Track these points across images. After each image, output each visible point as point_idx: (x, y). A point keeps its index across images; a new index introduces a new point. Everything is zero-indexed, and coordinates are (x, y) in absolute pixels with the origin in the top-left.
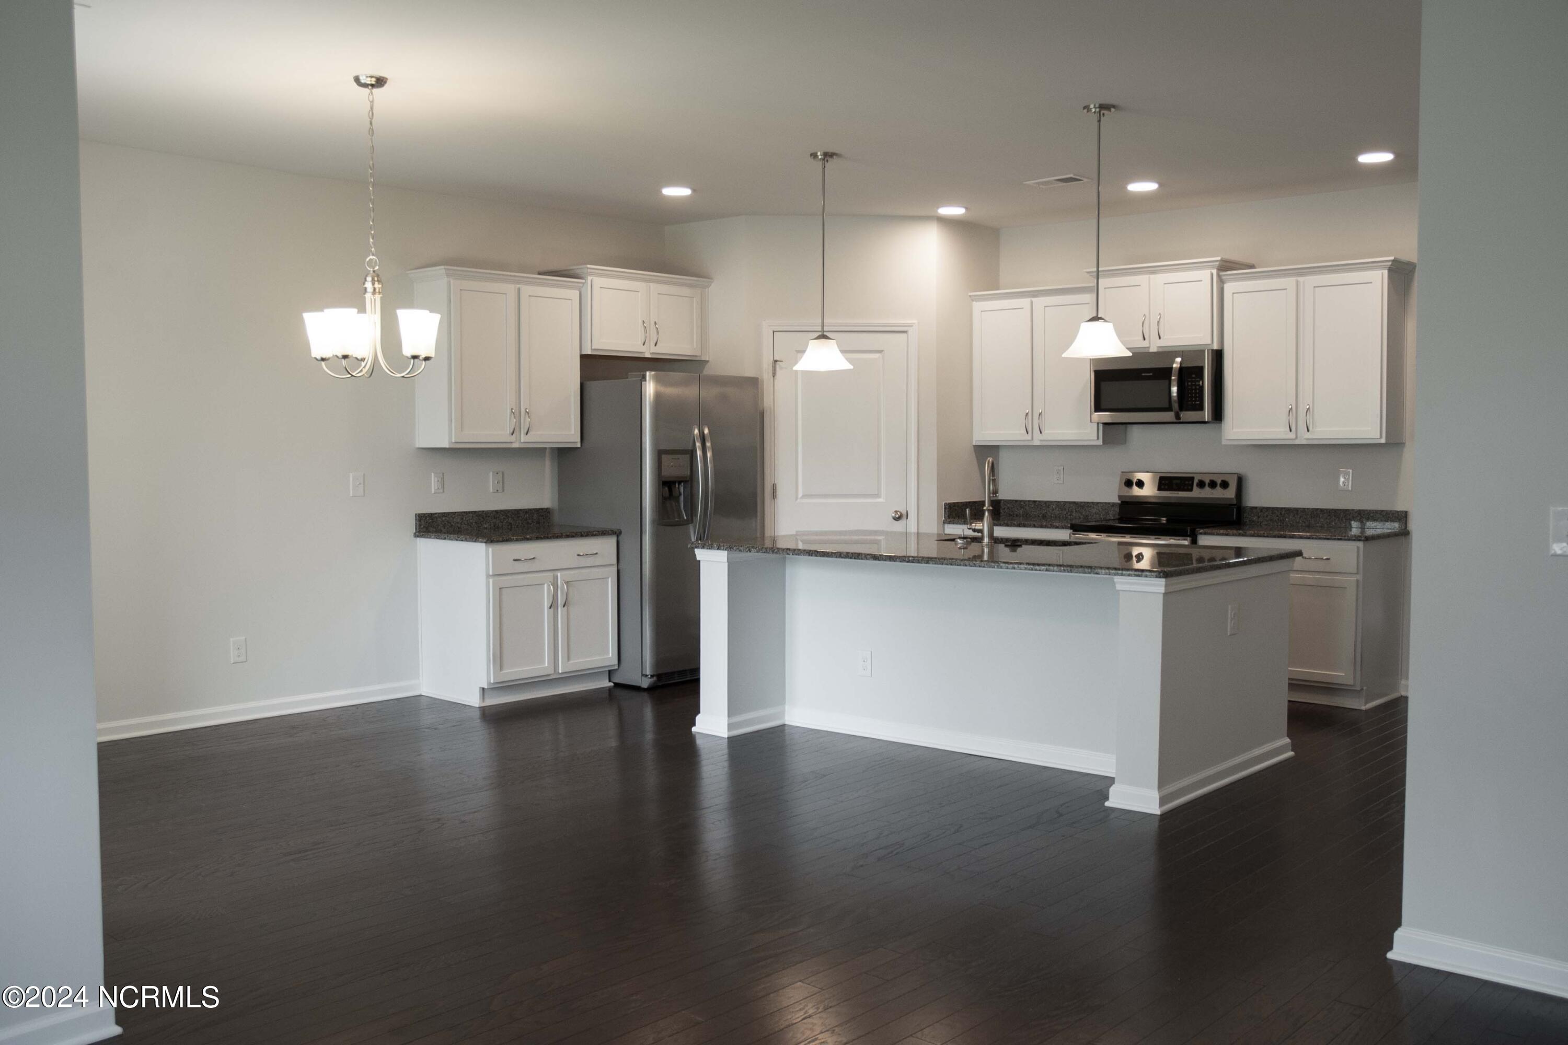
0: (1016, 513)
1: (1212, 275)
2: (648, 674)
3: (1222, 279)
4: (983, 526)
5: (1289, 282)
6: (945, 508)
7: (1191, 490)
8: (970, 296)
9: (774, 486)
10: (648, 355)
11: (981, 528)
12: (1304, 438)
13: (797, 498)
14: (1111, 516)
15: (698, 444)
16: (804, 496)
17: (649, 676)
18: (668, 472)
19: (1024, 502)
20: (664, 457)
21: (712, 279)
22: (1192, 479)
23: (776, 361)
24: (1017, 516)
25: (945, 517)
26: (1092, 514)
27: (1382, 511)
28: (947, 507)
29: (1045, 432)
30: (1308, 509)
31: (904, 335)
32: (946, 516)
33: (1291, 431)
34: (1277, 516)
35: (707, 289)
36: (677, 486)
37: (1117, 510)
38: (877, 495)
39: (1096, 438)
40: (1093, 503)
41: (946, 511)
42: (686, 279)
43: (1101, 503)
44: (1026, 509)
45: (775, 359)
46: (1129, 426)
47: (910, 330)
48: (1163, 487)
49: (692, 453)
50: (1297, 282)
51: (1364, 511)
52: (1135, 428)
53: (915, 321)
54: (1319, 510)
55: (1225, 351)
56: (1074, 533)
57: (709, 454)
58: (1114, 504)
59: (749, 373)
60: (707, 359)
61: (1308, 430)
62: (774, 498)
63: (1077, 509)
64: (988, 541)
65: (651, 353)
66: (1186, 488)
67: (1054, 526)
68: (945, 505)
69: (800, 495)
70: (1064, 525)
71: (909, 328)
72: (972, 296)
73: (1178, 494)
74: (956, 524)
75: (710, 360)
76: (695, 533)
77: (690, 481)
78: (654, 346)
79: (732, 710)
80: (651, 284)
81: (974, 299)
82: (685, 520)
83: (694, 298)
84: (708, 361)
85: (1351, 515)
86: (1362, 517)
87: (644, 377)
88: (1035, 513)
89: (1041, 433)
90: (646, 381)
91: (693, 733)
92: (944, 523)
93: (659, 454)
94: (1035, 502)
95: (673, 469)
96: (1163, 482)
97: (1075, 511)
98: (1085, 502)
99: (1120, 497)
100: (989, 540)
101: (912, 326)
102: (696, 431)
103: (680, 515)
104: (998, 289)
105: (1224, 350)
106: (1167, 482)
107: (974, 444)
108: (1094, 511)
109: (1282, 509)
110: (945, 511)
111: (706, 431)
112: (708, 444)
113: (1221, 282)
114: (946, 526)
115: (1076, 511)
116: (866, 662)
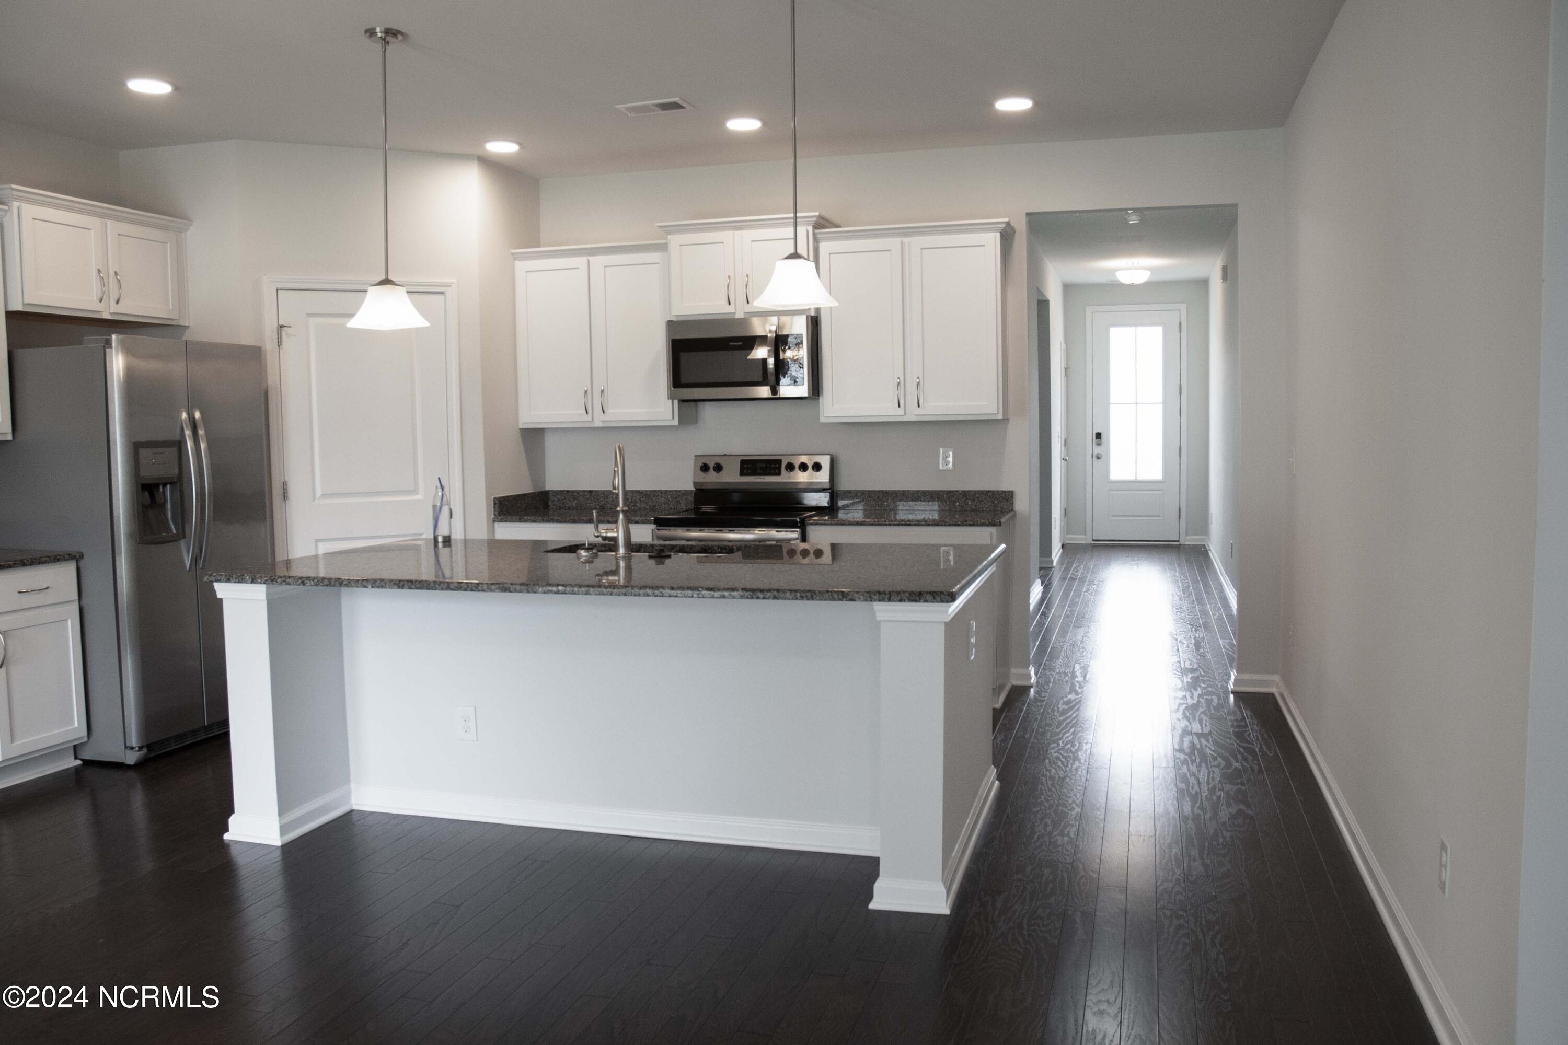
0: (568, 505)
1: (808, 232)
2: (134, 746)
3: (817, 238)
4: (617, 529)
5: (893, 243)
6: (495, 504)
7: (779, 474)
8: (512, 254)
9: (285, 484)
10: (106, 316)
12: (913, 414)
13: (314, 498)
14: (683, 505)
15: (188, 433)
16: (324, 496)
17: (137, 749)
18: (150, 472)
19: (578, 492)
20: (143, 452)
21: (188, 220)
22: (779, 462)
23: (282, 327)
24: (569, 508)
25: (495, 515)
26: (660, 504)
27: (988, 491)
28: (497, 502)
29: (609, 411)
30: (908, 491)
31: (441, 297)
32: (497, 513)
33: (899, 406)
34: (875, 500)
35: (183, 234)
36: (161, 490)
37: (691, 498)
38: (415, 491)
39: (671, 418)
40: (661, 492)
41: (497, 507)
42: (151, 217)
43: (670, 491)
44: (579, 501)
45: (280, 324)
46: (700, 404)
47: (449, 292)
48: (745, 471)
49: (180, 445)
50: (902, 243)
51: (969, 491)
52: (708, 405)
53: (454, 281)
54: (920, 492)
55: (822, 316)
56: (658, 528)
57: (203, 446)
58: (686, 493)
59: (246, 339)
60: (187, 325)
61: (919, 406)
62: (285, 500)
63: (642, 499)
64: (624, 552)
65: (111, 314)
66: (772, 472)
67: (633, 521)
68: (494, 501)
69: (319, 493)
70: (646, 520)
71: (446, 288)
72: (515, 253)
73: (764, 478)
74: (509, 521)
75: (191, 325)
76: (188, 552)
77: (179, 482)
78: (115, 304)
79: (285, 804)
80: (109, 222)
81: (516, 257)
82: (175, 534)
83: (167, 243)
84: (188, 327)
85: (955, 497)
86: (967, 499)
87: (108, 343)
88: (591, 505)
89: (604, 412)
90: (111, 348)
91: (226, 842)
92: (494, 521)
93: (136, 448)
94: (590, 492)
95: (155, 467)
96: (746, 466)
97: (639, 501)
98: (650, 491)
99: (695, 484)
101: (450, 286)
102: (184, 415)
103: (168, 529)
104: (539, 246)
105: (820, 316)
106: (749, 466)
107: (521, 427)
108: (662, 500)
109: (880, 491)
110: (494, 507)
111: (197, 415)
112: (201, 432)
113: (816, 241)
114: (496, 524)
115: (641, 501)
116: (468, 721)
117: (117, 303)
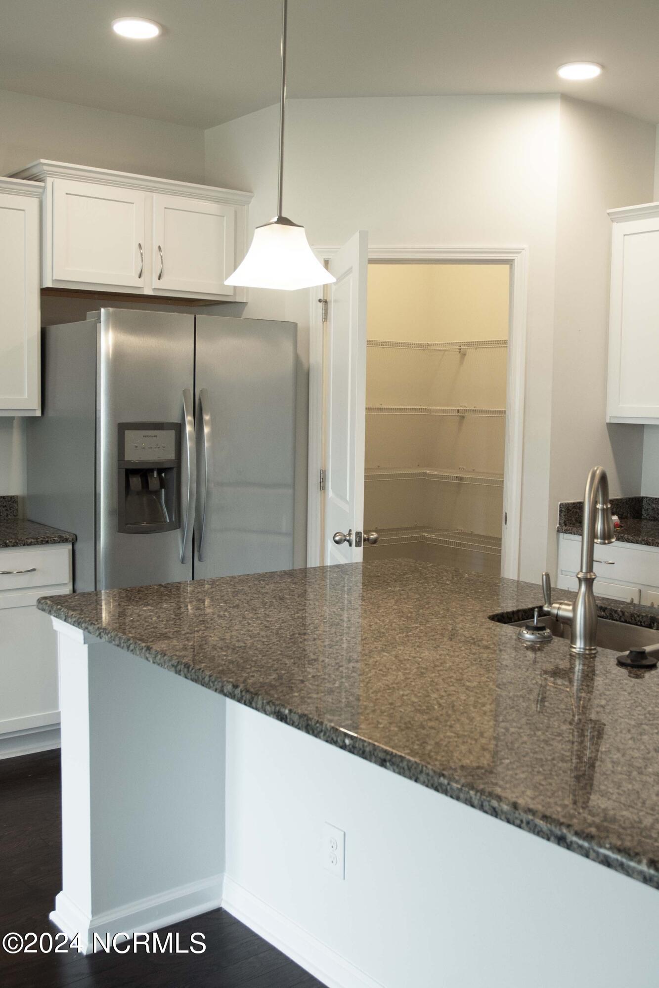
4: (574, 610)
6: (561, 511)
8: (609, 212)
9: (322, 473)
10: (148, 292)
11: (570, 615)
15: (189, 416)
18: (136, 456)
20: (129, 433)
21: (251, 193)
25: (560, 524)
28: (563, 509)
32: (562, 521)
35: (245, 207)
36: (153, 476)
41: (562, 514)
47: (517, 259)
53: (526, 245)
57: (207, 431)
60: (245, 301)
62: (322, 491)
64: (582, 646)
65: (155, 289)
68: (560, 507)
71: (513, 254)
72: (612, 214)
75: (249, 301)
77: (172, 468)
78: (157, 279)
81: (614, 218)
82: (165, 523)
84: (246, 303)
87: (99, 317)
92: (559, 531)
93: (121, 430)
95: (146, 450)
100: (585, 645)
101: (520, 252)
103: (161, 516)
107: (609, 421)
110: (560, 515)
112: (206, 416)
114: (561, 535)
116: (336, 849)
117: (159, 279)
